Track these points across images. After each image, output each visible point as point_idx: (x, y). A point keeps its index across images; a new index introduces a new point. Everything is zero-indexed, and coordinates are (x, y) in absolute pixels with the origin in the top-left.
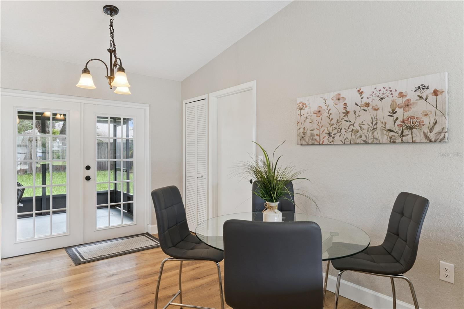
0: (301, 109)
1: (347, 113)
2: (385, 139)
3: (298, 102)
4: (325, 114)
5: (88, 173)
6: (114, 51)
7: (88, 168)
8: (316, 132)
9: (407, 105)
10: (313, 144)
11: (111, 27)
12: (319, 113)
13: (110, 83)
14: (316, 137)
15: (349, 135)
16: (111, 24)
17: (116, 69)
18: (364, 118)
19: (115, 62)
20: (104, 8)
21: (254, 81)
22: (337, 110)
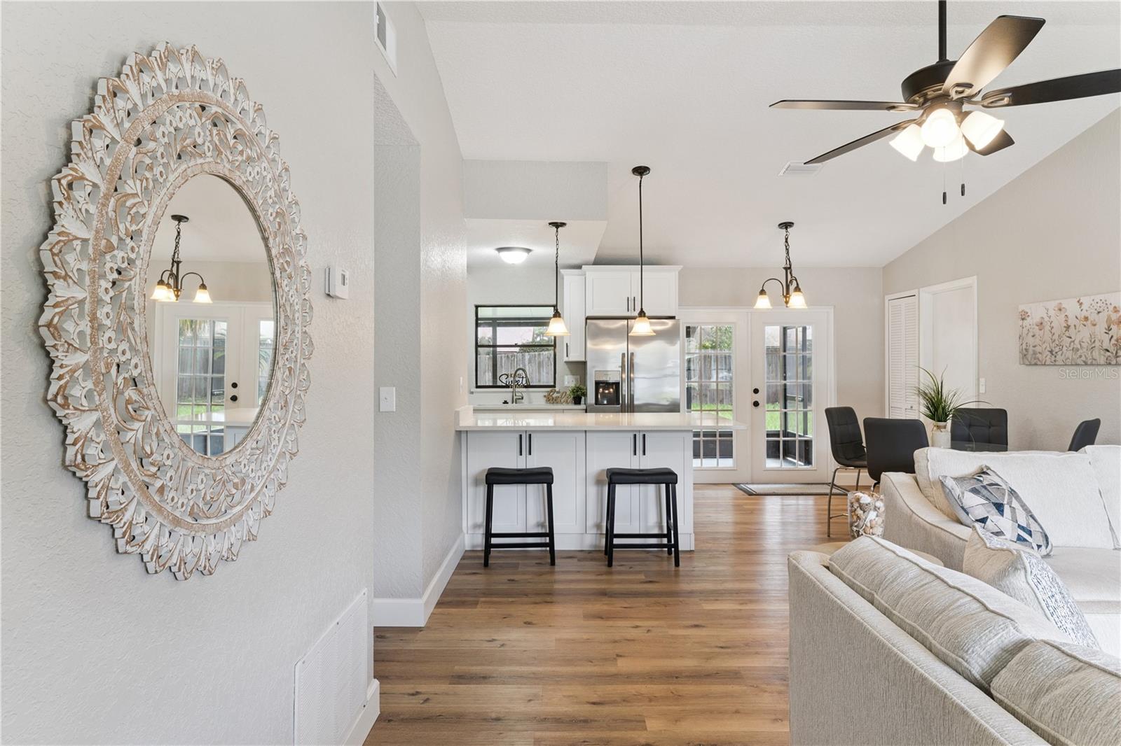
0: (1023, 319)
1: (1068, 327)
2: (1102, 361)
3: (1020, 309)
4: (1047, 328)
5: (756, 397)
6: (790, 268)
7: (756, 391)
8: (1038, 349)
10: (1036, 364)
11: (786, 242)
12: (1041, 325)
13: (787, 302)
14: (1039, 356)
15: (1069, 354)
16: (787, 239)
17: (792, 288)
18: (1084, 334)
19: (791, 281)
20: (780, 225)
21: (975, 277)
22: (1059, 322)
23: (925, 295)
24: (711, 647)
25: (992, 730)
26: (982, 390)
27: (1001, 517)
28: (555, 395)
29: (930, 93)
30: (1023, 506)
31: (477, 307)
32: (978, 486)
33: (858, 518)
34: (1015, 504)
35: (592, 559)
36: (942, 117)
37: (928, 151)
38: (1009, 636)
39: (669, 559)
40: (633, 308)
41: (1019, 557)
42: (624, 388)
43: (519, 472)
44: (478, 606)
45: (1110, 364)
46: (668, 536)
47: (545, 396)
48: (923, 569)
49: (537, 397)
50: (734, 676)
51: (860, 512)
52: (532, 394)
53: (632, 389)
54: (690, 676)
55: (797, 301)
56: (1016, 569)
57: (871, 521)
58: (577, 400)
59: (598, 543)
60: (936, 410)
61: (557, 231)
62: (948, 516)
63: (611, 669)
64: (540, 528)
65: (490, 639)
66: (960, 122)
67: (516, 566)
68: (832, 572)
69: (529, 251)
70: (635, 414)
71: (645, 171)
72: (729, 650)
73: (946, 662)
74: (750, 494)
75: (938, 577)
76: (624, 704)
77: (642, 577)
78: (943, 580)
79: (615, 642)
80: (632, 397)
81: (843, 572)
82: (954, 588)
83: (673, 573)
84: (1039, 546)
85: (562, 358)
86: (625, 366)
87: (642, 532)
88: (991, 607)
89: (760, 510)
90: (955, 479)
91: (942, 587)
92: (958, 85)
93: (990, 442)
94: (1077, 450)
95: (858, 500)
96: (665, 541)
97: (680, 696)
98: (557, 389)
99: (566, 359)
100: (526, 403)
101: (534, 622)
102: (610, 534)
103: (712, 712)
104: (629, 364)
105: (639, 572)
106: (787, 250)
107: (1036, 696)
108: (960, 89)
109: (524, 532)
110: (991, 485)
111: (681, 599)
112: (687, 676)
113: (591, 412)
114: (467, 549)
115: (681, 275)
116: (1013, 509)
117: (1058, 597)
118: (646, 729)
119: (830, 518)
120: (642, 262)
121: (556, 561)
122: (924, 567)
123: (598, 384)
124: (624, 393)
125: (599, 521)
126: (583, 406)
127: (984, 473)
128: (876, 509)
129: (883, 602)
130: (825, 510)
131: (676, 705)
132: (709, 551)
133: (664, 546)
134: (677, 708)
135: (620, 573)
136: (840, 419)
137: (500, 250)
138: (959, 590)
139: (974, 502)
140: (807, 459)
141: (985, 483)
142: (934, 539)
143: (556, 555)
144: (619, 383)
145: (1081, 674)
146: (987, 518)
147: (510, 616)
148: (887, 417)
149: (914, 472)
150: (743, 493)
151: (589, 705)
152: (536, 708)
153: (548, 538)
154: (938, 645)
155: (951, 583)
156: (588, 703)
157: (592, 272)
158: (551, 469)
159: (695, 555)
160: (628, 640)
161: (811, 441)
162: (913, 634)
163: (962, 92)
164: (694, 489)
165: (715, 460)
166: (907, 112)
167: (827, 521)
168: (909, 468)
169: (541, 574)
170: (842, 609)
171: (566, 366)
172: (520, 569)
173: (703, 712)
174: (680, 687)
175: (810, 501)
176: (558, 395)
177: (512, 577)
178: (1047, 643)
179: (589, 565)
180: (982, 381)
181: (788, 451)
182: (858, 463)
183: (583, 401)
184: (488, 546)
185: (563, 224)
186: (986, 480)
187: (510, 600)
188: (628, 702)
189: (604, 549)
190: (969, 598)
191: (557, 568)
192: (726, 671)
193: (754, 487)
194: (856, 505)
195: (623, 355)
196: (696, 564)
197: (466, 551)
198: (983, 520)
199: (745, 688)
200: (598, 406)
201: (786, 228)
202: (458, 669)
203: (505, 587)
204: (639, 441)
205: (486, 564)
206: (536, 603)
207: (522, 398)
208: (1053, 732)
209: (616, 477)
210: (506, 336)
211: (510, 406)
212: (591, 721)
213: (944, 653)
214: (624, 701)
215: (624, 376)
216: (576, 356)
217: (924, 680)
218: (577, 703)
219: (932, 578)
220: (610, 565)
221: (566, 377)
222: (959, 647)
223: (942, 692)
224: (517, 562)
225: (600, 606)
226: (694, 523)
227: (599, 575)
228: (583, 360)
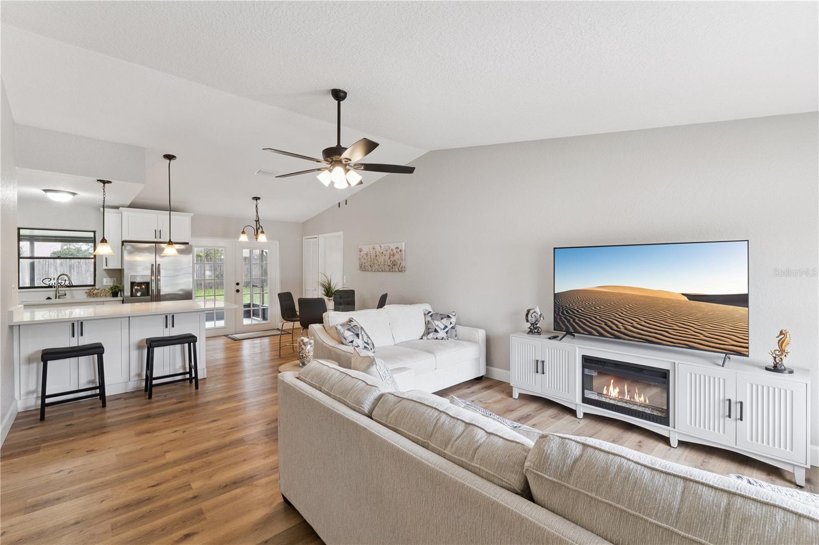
0: (360, 252)
1: (376, 256)
2: (388, 270)
3: (359, 247)
4: (369, 256)
5: (238, 287)
6: (258, 221)
7: (238, 284)
8: (366, 264)
9: (393, 255)
10: (365, 271)
11: (257, 207)
12: (367, 254)
13: (257, 239)
14: (366, 267)
15: (377, 267)
16: (257, 206)
17: (260, 231)
18: (382, 259)
19: (259, 228)
20: (253, 198)
21: (342, 232)
22: (373, 254)
23: (321, 238)
24: (225, 430)
25: (376, 433)
26: (345, 282)
27: (358, 339)
28: (96, 291)
29: (334, 159)
30: (366, 333)
31: (19, 229)
32: (349, 327)
33: (303, 349)
34: (363, 333)
35: (135, 397)
36: (338, 170)
37: (332, 183)
38: (376, 394)
39: (190, 386)
40: (159, 236)
41: (374, 359)
42: (153, 286)
43: (74, 349)
44: (41, 451)
45: (390, 271)
46: (190, 373)
47: (86, 293)
48: (341, 372)
49: (80, 294)
50: (241, 441)
51: (303, 346)
52: (74, 291)
53: (159, 286)
54: (215, 450)
55: (262, 238)
56: (373, 364)
57: (308, 350)
58: (115, 294)
59: (138, 385)
60: (328, 292)
61: (104, 186)
62: (337, 341)
63: (162, 461)
64: (91, 384)
65: (58, 471)
66: (346, 173)
67: (72, 414)
68: (300, 380)
69: (74, 194)
70: (161, 302)
71: (173, 158)
72: (235, 429)
73: (355, 410)
74: (235, 340)
75: (347, 374)
76: (175, 479)
77: (175, 400)
78: (350, 376)
79: (162, 444)
80: (159, 291)
81: (306, 379)
82: (354, 378)
83: (194, 394)
84: (371, 349)
85: (102, 267)
86: (153, 272)
87: (171, 374)
88: (369, 383)
89: (240, 348)
90: (341, 325)
91: (350, 378)
92: (346, 159)
93: (348, 304)
94: (381, 307)
95: (302, 341)
96: (188, 376)
97: (210, 463)
98: (97, 287)
99: (105, 267)
100: (68, 298)
101: (96, 449)
102: (149, 378)
103: (230, 465)
104: (156, 270)
105: (172, 398)
106: (257, 211)
107: (388, 415)
108: (347, 160)
109: (77, 389)
110: (354, 326)
111: (202, 408)
112: (213, 451)
113: (127, 302)
114: (19, 411)
115: (193, 219)
116: (362, 335)
117: (386, 372)
118: (192, 488)
119: (280, 347)
120: (170, 209)
121: (107, 403)
122: (341, 370)
123: (133, 284)
124: (153, 288)
125: (140, 372)
126: (119, 298)
127: (351, 321)
128: (310, 344)
129: (326, 390)
130: (277, 343)
131: (208, 469)
132: (216, 376)
133: (187, 379)
134: (210, 470)
135: (158, 401)
136: (285, 299)
137: (46, 191)
138: (356, 378)
139: (348, 335)
140: (264, 318)
141: (352, 325)
142: (333, 353)
143: (107, 399)
144: (149, 283)
145: (402, 402)
146: (353, 341)
147: (73, 450)
148: (304, 297)
149: (323, 323)
150: (231, 340)
151: (149, 489)
152: (106, 505)
153: (98, 390)
154: (352, 404)
155: (353, 376)
156: (149, 487)
157: (127, 212)
158: (101, 344)
159: (207, 380)
160: (171, 441)
161: (267, 309)
162: (340, 401)
163: (347, 162)
164: (206, 341)
165: (214, 322)
166: (324, 164)
167: (279, 349)
168: (320, 321)
169: (95, 415)
170: (309, 397)
171: (105, 272)
172: (75, 416)
173: (225, 467)
174: (209, 458)
175: (266, 341)
176: (98, 291)
177: (68, 423)
178: (389, 393)
179: (133, 401)
180: (345, 277)
181: (256, 314)
182: (294, 319)
183: (119, 295)
184: (44, 405)
185: (109, 182)
186: (352, 324)
187: (71, 439)
188: (177, 477)
189: (144, 388)
190: (361, 381)
191: (107, 409)
192: (236, 441)
193: (237, 336)
194: (301, 343)
195: (152, 265)
196: (207, 386)
197: (19, 413)
198: (352, 342)
199: (247, 446)
200: (133, 298)
201: (256, 200)
202: (31, 500)
203: (65, 431)
204: (169, 319)
205: (42, 418)
206: (94, 436)
207: (65, 295)
208: (394, 427)
209: (152, 344)
210: (44, 249)
211: (53, 301)
212: (153, 497)
213: (354, 406)
214: (174, 477)
215: (153, 278)
216: (114, 265)
217: (348, 420)
218: (141, 490)
219: (345, 375)
220: (150, 397)
221: (105, 280)
222: (359, 403)
223: (356, 423)
224: (72, 411)
225: (145, 426)
226: (206, 362)
227: (141, 406)
228: (120, 268)
